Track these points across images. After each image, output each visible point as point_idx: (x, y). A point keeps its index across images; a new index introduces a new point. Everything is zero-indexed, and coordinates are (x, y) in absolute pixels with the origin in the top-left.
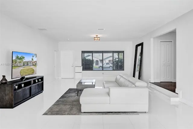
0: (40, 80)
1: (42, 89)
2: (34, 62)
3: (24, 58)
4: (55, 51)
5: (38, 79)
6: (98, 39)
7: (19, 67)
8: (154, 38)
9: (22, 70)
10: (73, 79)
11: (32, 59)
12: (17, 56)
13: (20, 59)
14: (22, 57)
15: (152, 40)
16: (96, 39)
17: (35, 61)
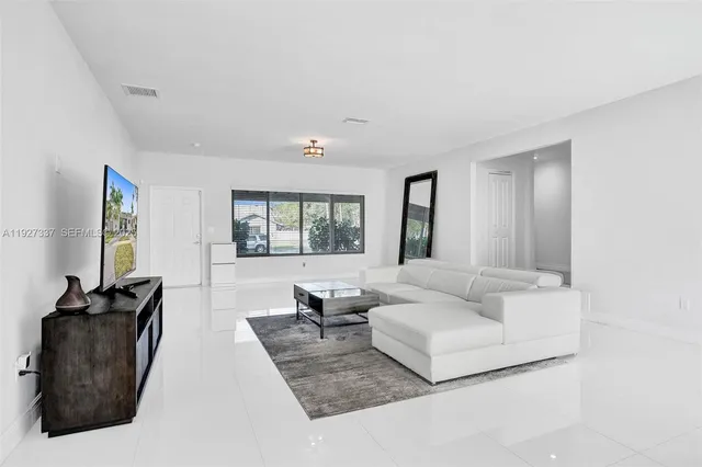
6: (320, 151)
16: (311, 151)
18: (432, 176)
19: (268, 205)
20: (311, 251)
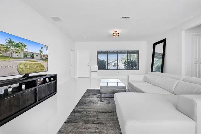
0: (52, 79)
1: (56, 91)
2: (44, 56)
3: (26, 46)
4: (72, 50)
5: (50, 78)
7: (14, 58)
8: (186, 31)
9: (21, 64)
10: (88, 78)
11: (41, 52)
12: (9, 40)
13: (17, 47)
14: (21, 44)
15: (183, 32)
16: (115, 34)
17: (46, 55)
18: (164, 41)
19: (108, 55)
20: (124, 69)
